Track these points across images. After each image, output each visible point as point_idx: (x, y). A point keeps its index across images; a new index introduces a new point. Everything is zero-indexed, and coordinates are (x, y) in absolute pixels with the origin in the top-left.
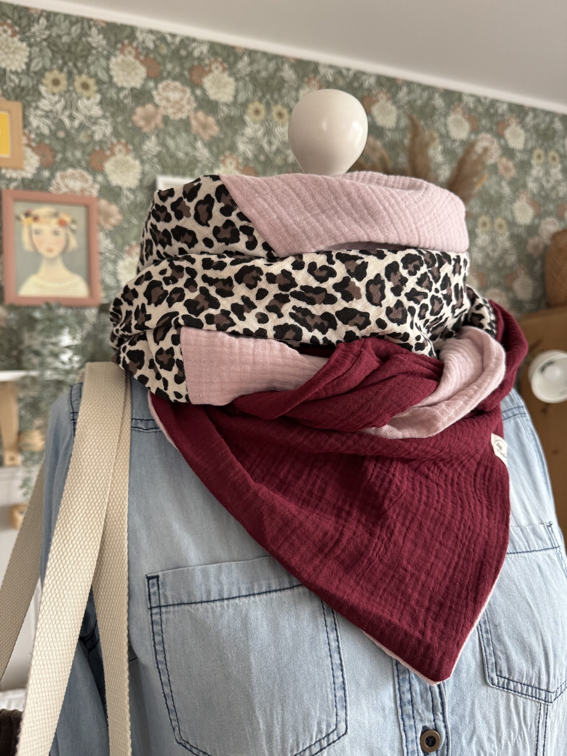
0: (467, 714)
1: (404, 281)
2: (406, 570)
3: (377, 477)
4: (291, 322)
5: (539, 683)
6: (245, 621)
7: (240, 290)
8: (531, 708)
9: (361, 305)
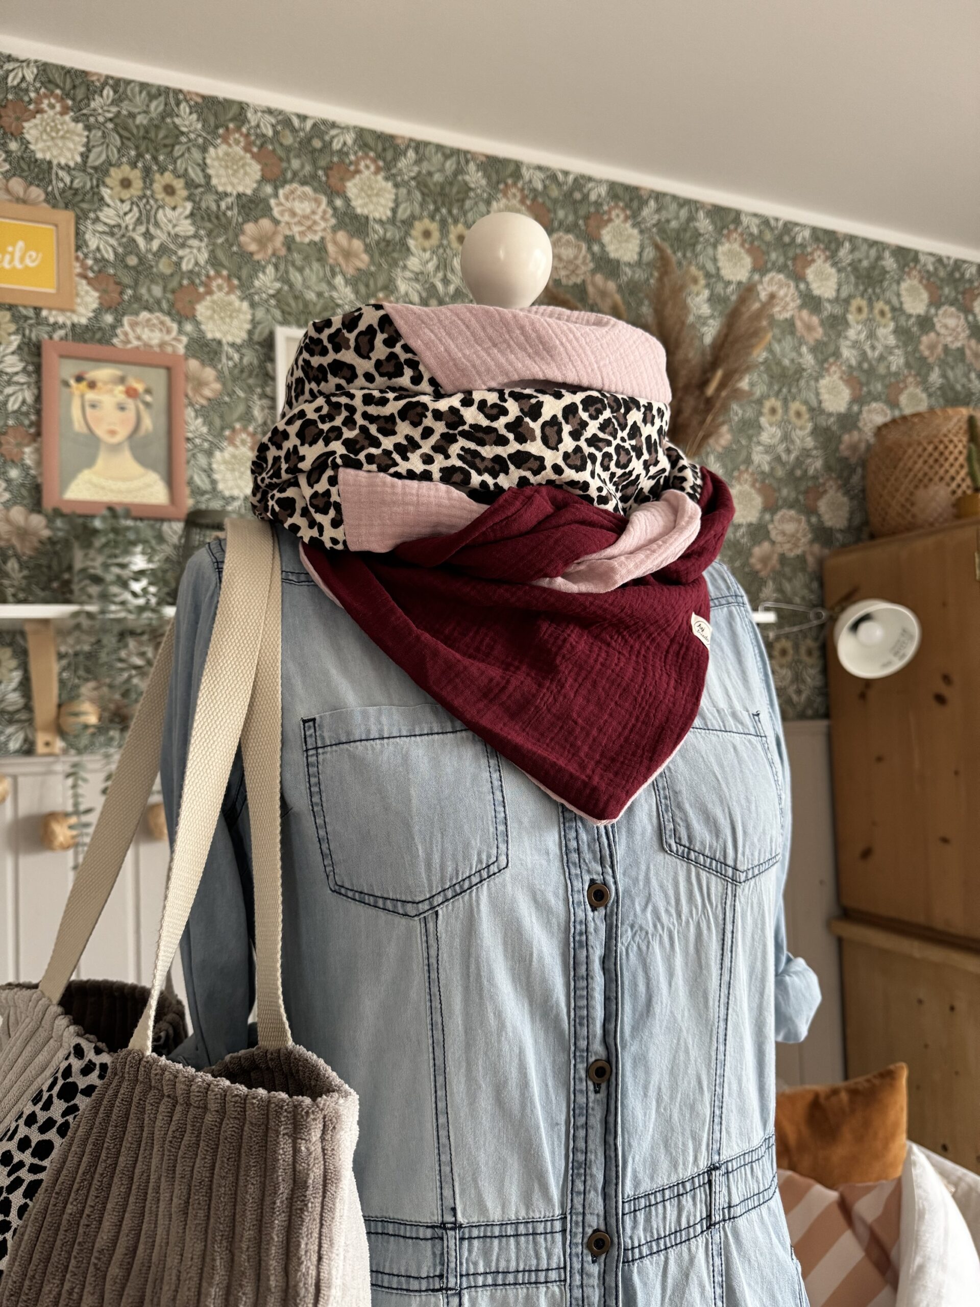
0: (641, 877)
1: (584, 425)
2: (576, 723)
3: (551, 635)
4: (459, 463)
5: (725, 857)
6: (406, 758)
7: (404, 429)
8: (716, 885)
9: (535, 447)
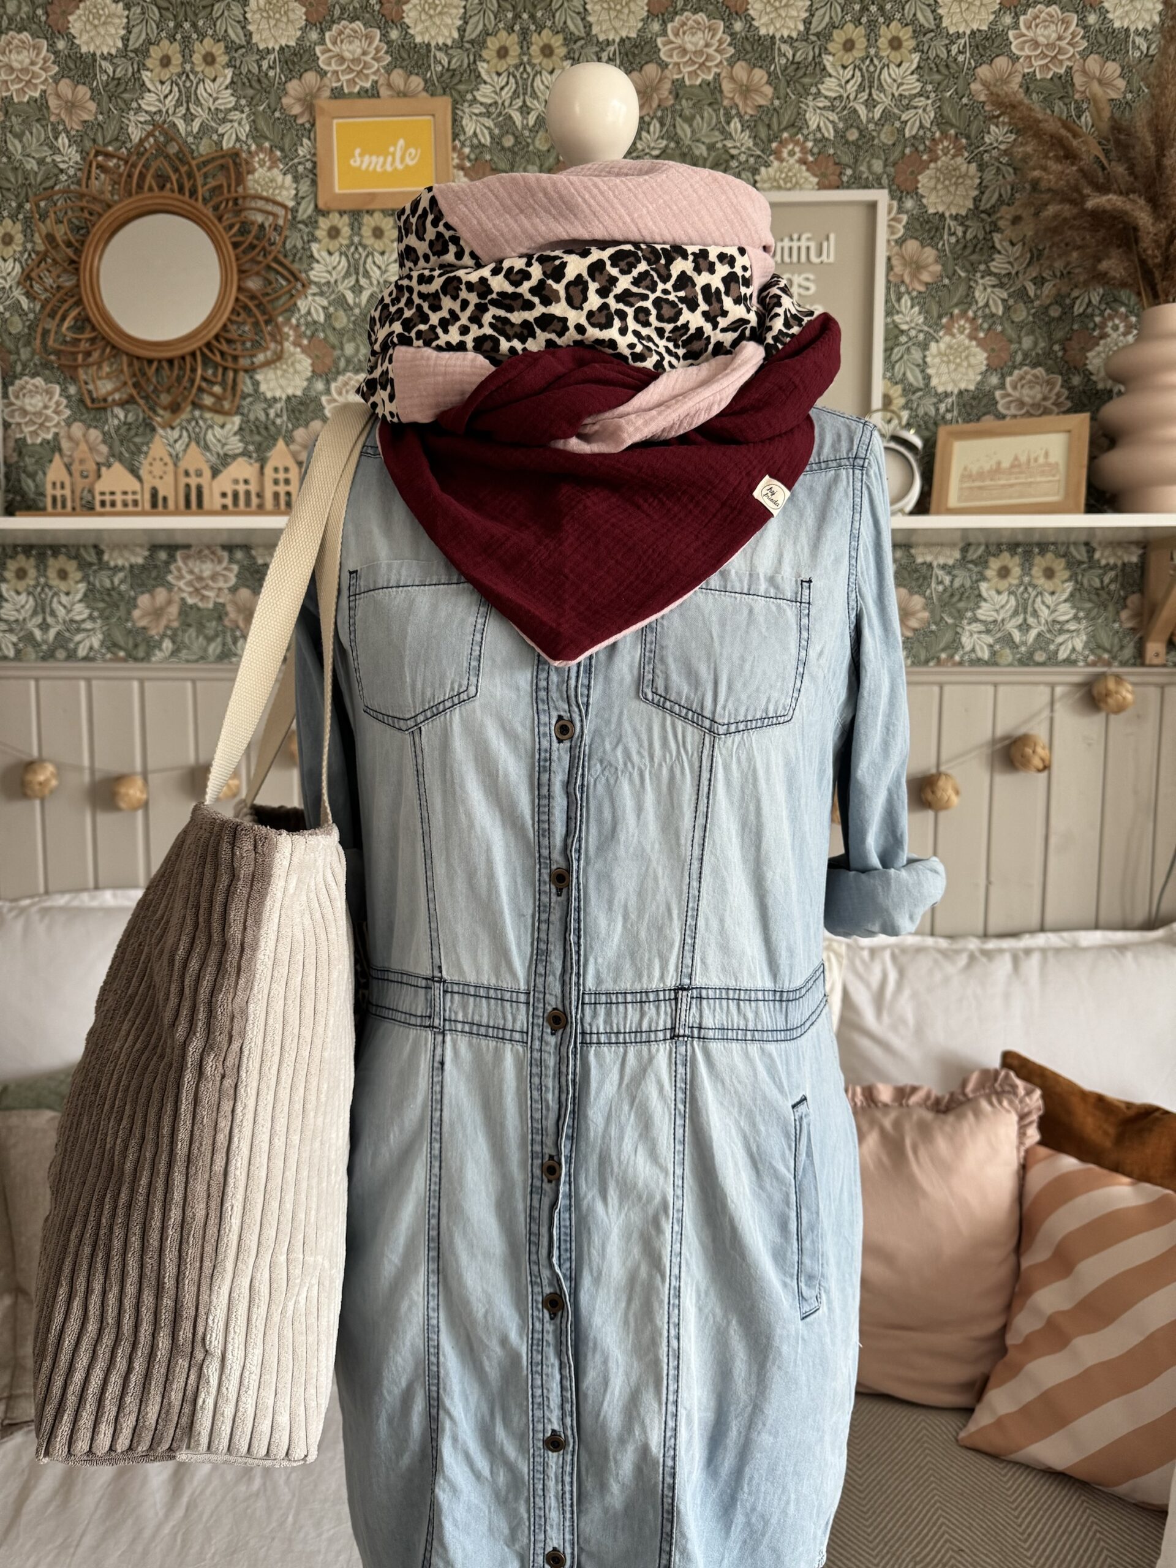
0: (614, 720)
1: (613, 281)
2: (567, 577)
4: (490, 332)
5: (702, 708)
7: (447, 303)
8: (692, 735)
9: (560, 309)
